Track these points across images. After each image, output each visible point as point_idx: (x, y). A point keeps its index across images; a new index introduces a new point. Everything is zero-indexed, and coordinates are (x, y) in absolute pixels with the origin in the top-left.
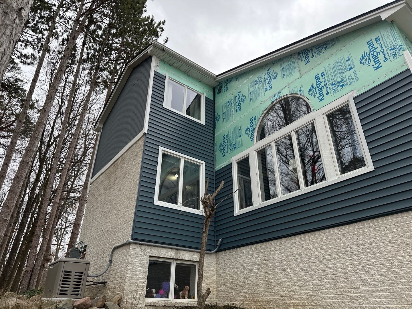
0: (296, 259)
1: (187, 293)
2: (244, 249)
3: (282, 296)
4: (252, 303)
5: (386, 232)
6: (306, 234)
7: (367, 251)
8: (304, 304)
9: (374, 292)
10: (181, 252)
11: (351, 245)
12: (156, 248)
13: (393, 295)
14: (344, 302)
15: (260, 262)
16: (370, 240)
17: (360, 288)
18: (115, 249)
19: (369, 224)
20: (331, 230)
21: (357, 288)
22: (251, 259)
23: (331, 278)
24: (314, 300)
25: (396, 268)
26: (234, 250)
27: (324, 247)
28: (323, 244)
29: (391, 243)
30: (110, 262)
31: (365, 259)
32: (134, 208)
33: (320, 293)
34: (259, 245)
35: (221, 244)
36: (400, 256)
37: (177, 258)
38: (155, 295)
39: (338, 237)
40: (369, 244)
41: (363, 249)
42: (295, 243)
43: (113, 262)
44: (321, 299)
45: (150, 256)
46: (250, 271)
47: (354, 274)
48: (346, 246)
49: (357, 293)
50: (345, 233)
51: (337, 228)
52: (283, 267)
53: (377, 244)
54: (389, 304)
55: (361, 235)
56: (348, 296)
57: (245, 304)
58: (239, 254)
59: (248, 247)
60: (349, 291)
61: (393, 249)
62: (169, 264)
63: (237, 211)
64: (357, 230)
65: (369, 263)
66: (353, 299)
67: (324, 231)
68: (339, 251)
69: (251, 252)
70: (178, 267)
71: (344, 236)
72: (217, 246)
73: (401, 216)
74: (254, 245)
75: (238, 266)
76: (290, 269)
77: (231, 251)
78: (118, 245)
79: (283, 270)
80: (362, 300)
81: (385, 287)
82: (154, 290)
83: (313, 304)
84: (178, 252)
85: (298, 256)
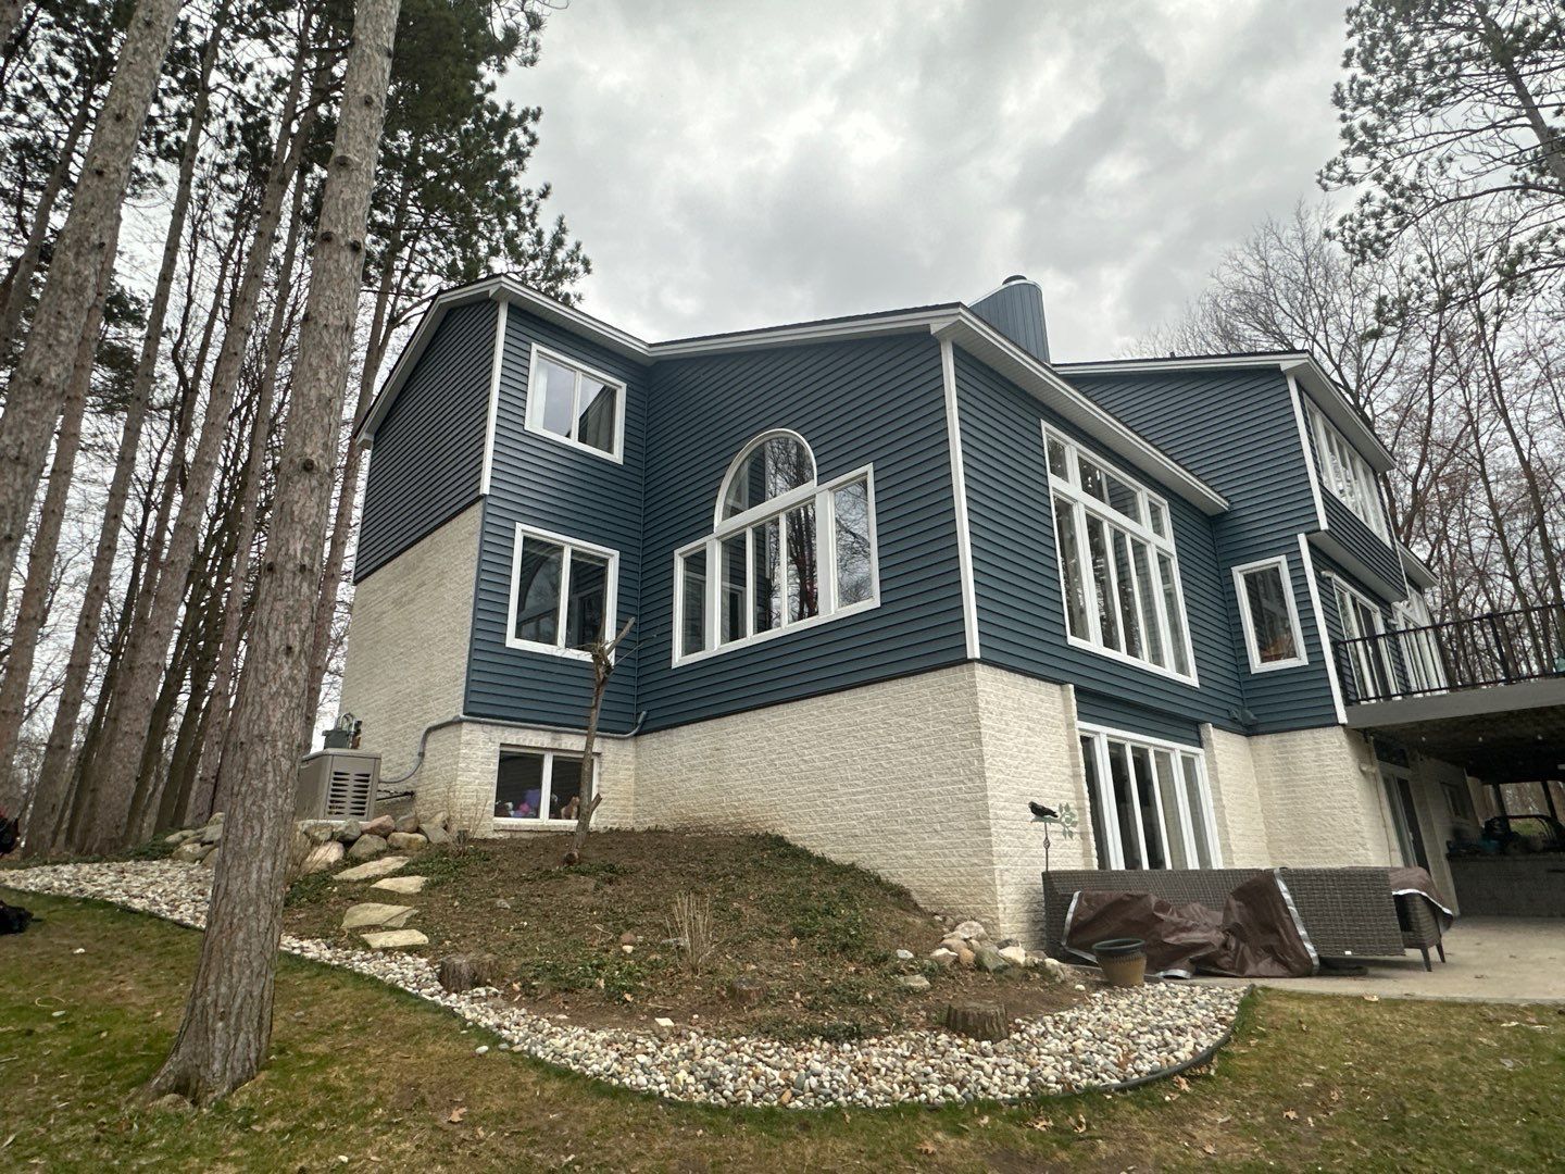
0: (761, 748)
1: (575, 809)
2: (685, 730)
3: (736, 808)
5: (880, 706)
7: (854, 735)
9: (853, 794)
10: (563, 736)
11: (837, 726)
12: (514, 730)
13: (874, 798)
14: (816, 812)
15: (709, 752)
16: (860, 718)
17: (838, 790)
18: (429, 731)
19: (862, 693)
20: (815, 700)
21: (835, 790)
22: (694, 748)
23: (805, 776)
25: (882, 760)
26: (667, 732)
27: (802, 728)
28: (801, 722)
29: (883, 724)
30: (422, 755)
31: (850, 746)
32: (466, 654)
33: (788, 800)
34: (710, 723)
35: (644, 722)
36: (890, 743)
37: (556, 746)
38: (512, 813)
39: (822, 712)
40: (858, 724)
41: (849, 732)
42: (763, 720)
43: (428, 754)
45: (502, 745)
46: (692, 768)
47: (834, 769)
48: (830, 726)
50: (832, 707)
51: (823, 697)
52: (742, 761)
53: (867, 725)
58: (675, 739)
59: (691, 726)
60: (824, 795)
61: (884, 732)
62: (539, 760)
63: (679, 658)
64: (847, 702)
67: (805, 702)
68: (821, 734)
69: (694, 737)
70: (557, 764)
71: (830, 710)
72: (637, 724)
73: (901, 683)
74: (702, 724)
75: (673, 760)
76: (751, 764)
77: (663, 732)
78: (435, 722)
79: (741, 765)
81: (866, 786)
82: (510, 805)
84: (557, 736)
85: (765, 743)
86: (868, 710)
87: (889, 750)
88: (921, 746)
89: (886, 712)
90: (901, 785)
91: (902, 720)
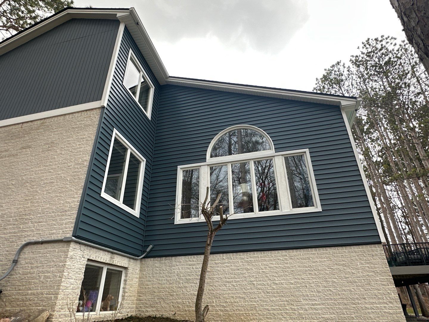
0: (243, 274)
1: (110, 303)
2: (182, 259)
3: (225, 307)
4: (186, 314)
5: (325, 259)
6: (255, 253)
7: (310, 272)
8: (248, 315)
9: (313, 305)
10: (116, 256)
11: (297, 267)
12: (95, 250)
13: (328, 308)
14: (286, 313)
16: (313, 264)
17: (301, 302)
18: (28, 244)
19: (313, 251)
20: (280, 251)
21: (299, 302)
22: (190, 269)
23: (277, 292)
24: (259, 311)
25: (331, 288)
26: (168, 258)
27: (272, 266)
28: (271, 262)
29: (328, 268)
30: (15, 262)
31: (308, 278)
33: (265, 305)
35: (151, 250)
36: (334, 279)
37: (111, 263)
38: (81, 308)
39: (286, 259)
40: (311, 267)
41: (306, 271)
42: (243, 259)
43: (22, 262)
44: (265, 310)
47: (297, 290)
48: (293, 266)
49: (299, 306)
50: (293, 256)
51: (285, 251)
52: (228, 280)
53: (318, 268)
54: (324, 315)
55: (305, 259)
56: (291, 308)
57: (176, 315)
58: (174, 263)
59: (187, 257)
60: (292, 304)
61: (330, 273)
63: (178, 220)
64: (303, 255)
65: (311, 281)
66: (295, 311)
67: (273, 252)
68: (286, 270)
69: (190, 263)
71: (292, 258)
72: (145, 252)
73: (337, 249)
75: (172, 275)
76: (235, 282)
77: (164, 258)
78: (35, 239)
79: (228, 282)
80: (302, 312)
81: (321, 301)
82: (81, 302)
83: (257, 315)
85: (245, 271)
86: (318, 260)
87: (334, 282)
88: (356, 282)
89: (329, 262)
90: (346, 302)
91: (341, 267)
